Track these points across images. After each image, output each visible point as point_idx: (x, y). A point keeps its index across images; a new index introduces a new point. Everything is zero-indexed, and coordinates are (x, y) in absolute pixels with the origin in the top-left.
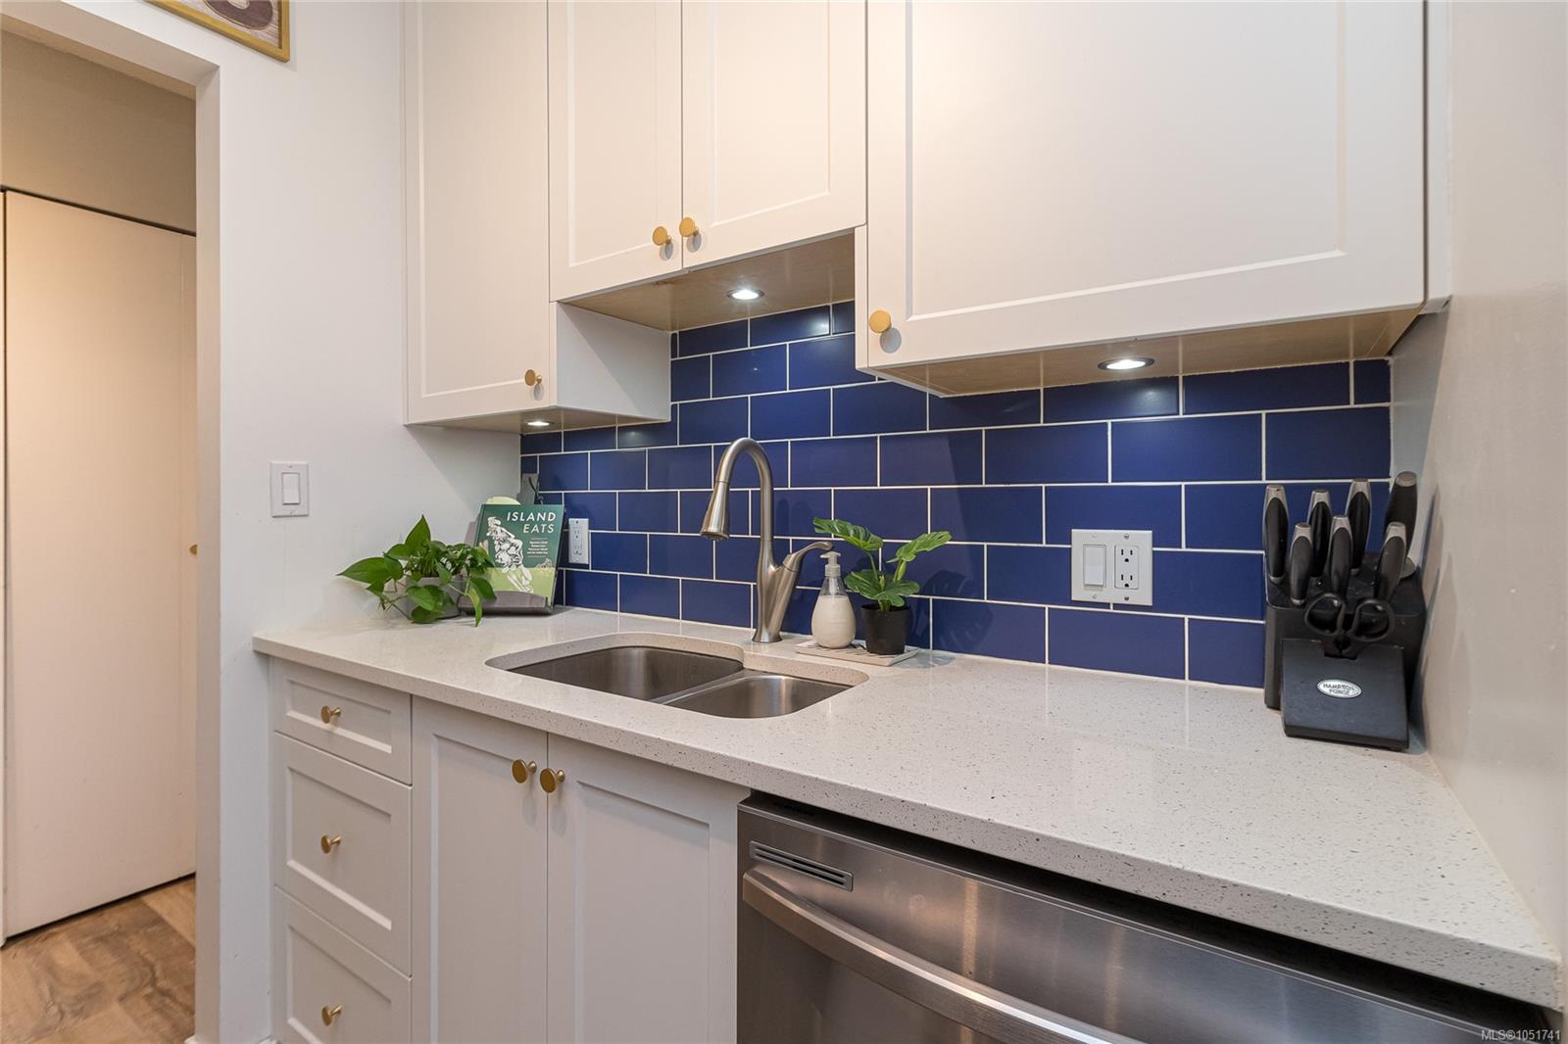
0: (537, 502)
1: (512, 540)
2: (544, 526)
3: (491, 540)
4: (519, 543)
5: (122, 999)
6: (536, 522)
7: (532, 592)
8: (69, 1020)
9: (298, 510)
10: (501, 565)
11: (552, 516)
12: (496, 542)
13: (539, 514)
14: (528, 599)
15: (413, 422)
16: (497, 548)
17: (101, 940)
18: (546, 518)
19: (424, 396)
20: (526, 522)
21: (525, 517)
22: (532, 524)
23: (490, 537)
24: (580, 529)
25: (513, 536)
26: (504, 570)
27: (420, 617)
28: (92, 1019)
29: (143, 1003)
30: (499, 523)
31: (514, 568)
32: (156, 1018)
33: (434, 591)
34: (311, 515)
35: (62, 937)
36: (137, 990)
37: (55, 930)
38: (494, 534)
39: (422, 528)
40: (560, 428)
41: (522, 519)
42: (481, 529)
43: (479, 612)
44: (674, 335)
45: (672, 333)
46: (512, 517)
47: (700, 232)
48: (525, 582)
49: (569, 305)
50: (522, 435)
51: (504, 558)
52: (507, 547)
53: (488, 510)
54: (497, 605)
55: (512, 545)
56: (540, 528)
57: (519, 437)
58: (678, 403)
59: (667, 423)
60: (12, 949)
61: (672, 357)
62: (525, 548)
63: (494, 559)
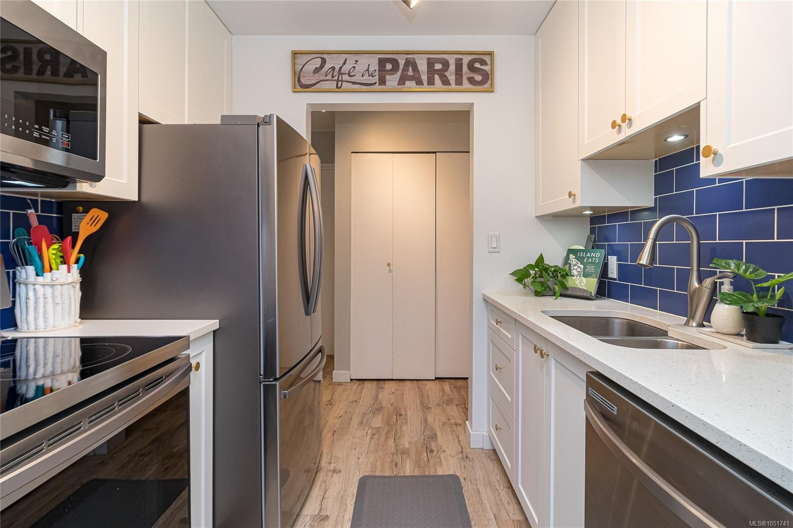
0: (593, 248)
1: (579, 265)
2: (594, 259)
3: (570, 264)
4: (582, 266)
5: (457, 405)
6: (590, 257)
7: (585, 289)
8: (444, 405)
9: (496, 250)
10: (573, 276)
11: (598, 254)
12: (572, 266)
13: (592, 254)
14: (582, 292)
15: (539, 215)
16: (572, 268)
17: (455, 387)
18: (595, 255)
19: (541, 204)
20: (586, 257)
21: (586, 255)
22: (588, 258)
23: (570, 263)
24: (613, 261)
25: (579, 263)
26: (574, 278)
27: (537, 294)
28: (449, 407)
29: (461, 409)
30: (574, 257)
31: (578, 277)
32: (463, 414)
33: (542, 283)
34: (501, 251)
35: (447, 383)
36: (460, 405)
37: (446, 380)
38: (571, 262)
39: (541, 258)
40: (605, 213)
41: (584, 256)
42: (567, 260)
43: (558, 294)
44: (656, 161)
45: (654, 160)
46: (580, 254)
47: (632, 119)
48: (583, 284)
49: (589, 160)
50: (591, 217)
51: (575, 272)
52: (577, 268)
53: (570, 251)
54: (569, 293)
55: (579, 267)
56: (592, 260)
57: (589, 218)
58: (658, 196)
59: (652, 207)
60: (436, 381)
61: (655, 173)
62: (584, 269)
63: (570, 273)
